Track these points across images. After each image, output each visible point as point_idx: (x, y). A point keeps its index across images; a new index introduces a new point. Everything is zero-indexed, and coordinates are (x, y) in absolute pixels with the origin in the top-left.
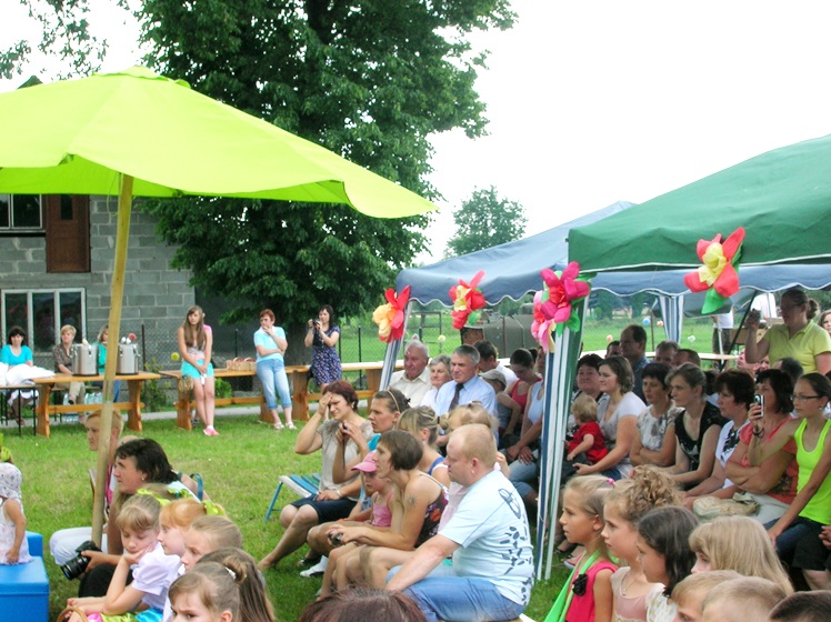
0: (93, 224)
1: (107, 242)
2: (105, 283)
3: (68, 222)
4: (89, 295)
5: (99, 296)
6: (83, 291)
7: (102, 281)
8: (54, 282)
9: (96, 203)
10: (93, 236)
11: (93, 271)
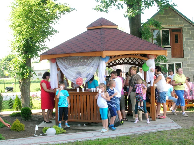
0: (184, 44)
1: (188, 49)
2: (188, 60)
3: (177, 44)
4: (183, 64)
5: (186, 64)
6: (182, 63)
7: (187, 60)
8: (174, 60)
9: (185, 38)
10: (184, 47)
11: (184, 57)
